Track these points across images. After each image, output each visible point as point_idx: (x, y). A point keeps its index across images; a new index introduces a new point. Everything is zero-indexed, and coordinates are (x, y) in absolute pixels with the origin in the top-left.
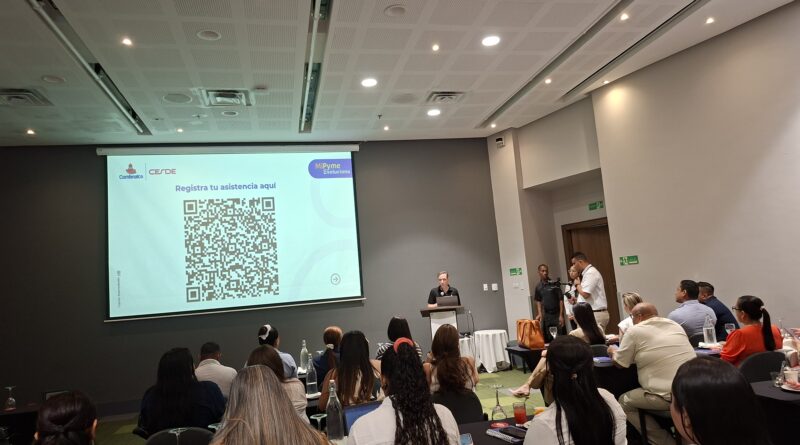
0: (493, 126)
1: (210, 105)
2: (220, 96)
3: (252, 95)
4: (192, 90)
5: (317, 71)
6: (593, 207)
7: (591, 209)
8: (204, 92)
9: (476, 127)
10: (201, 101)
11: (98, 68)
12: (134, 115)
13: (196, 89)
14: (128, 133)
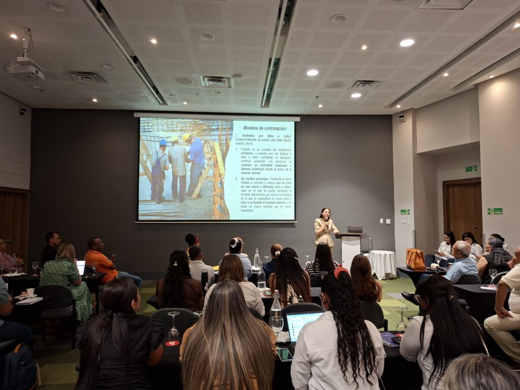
0: (398, 106)
1: (205, 86)
2: (212, 80)
3: (232, 81)
4: (193, 75)
5: (277, 64)
6: (469, 169)
7: (467, 171)
8: (201, 77)
9: (385, 107)
10: (199, 84)
11: (135, 59)
12: (157, 92)
13: (196, 75)
14: (153, 103)
